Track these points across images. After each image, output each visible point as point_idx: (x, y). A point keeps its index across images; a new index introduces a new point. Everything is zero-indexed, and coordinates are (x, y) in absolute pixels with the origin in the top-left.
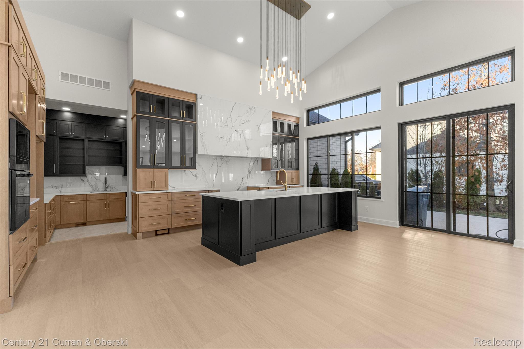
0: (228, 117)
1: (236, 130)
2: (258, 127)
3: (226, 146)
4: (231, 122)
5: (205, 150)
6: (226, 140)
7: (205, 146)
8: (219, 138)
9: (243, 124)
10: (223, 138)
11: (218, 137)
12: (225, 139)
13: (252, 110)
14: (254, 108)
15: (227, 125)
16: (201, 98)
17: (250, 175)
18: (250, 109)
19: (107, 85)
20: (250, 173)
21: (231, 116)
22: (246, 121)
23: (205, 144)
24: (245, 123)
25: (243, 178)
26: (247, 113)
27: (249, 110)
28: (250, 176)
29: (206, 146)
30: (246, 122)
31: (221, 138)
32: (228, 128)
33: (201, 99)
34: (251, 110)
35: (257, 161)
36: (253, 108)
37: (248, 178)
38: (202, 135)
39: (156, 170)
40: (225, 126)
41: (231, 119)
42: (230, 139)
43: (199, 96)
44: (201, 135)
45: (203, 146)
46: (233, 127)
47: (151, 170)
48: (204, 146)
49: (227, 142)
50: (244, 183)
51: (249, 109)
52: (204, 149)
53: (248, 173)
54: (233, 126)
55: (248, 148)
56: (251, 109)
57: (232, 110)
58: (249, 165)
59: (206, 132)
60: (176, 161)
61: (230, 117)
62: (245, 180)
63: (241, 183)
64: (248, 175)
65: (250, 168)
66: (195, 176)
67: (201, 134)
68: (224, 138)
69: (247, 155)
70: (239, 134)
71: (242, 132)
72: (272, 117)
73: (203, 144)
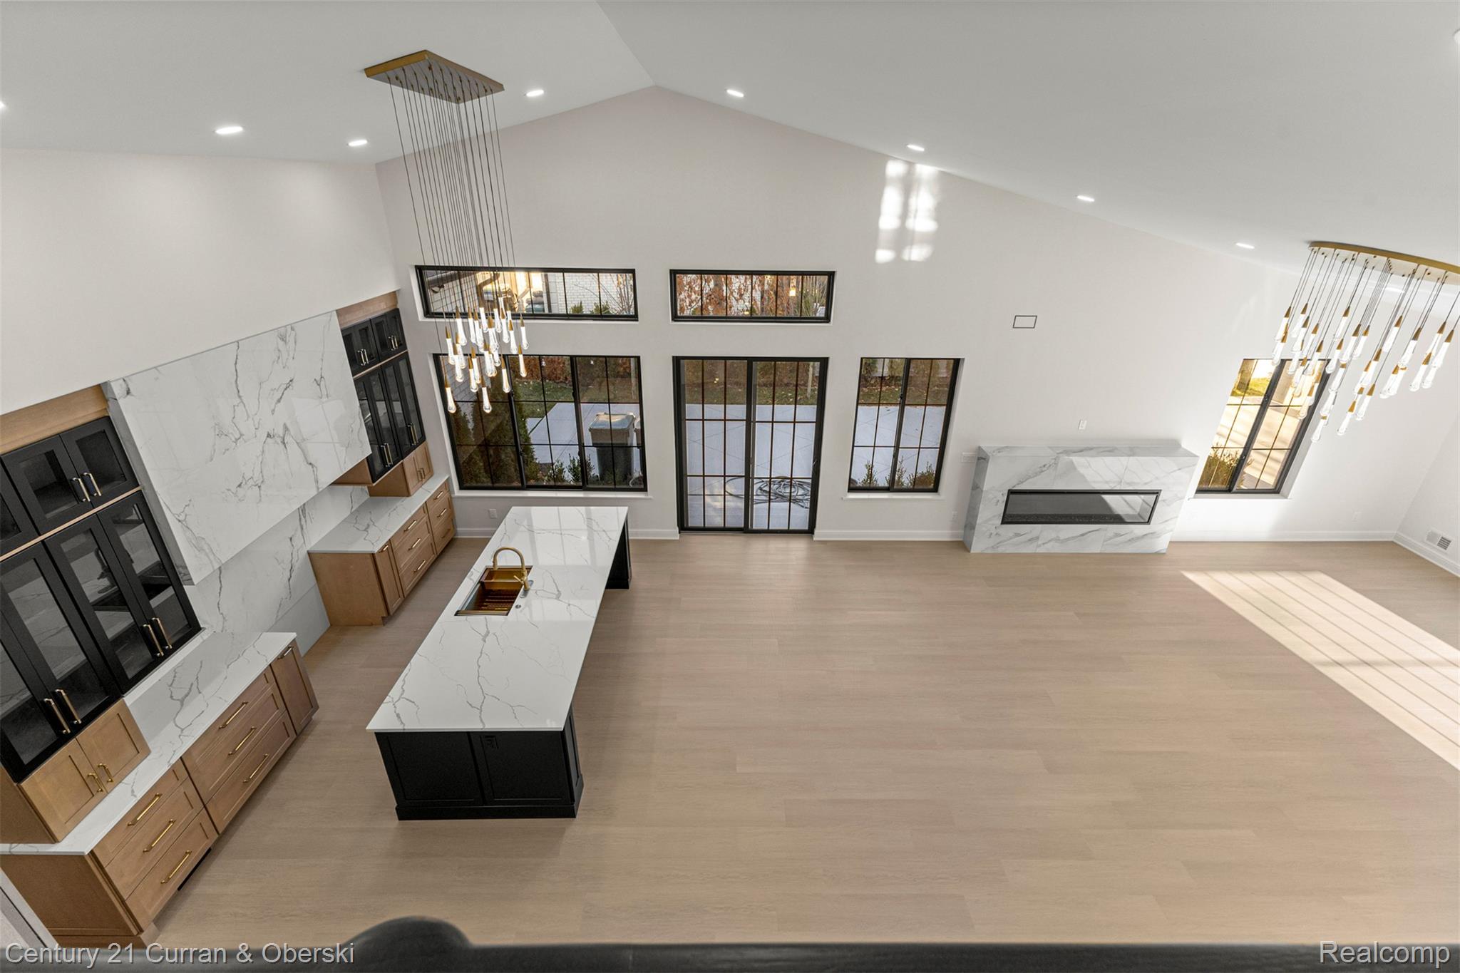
0: (234, 406)
1: (269, 436)
2: (319, 385)
3: (260, 500)
4: (248, 416)
5: (212, 557)
6: (254, 484)
7: (206, 547)
8: (233, 493)
9: (279, 401)
10: (244, 483)
11: (229, 490)
12: (251, 482)
13: (287, 341)
14: (292, 329)
16: (128, 392)
17: (305, 517)
18: (283, 339)
20: (302, 511)
21: (240, 397)
22: (285, 386)
23: (203, 539)
24: (283, 394)
25: (291, 539)
26: (279, 358)
27: (281, 343)
28: (306, 521)
29: (209, 545)
30: (286, 389)
31: (240, 486)
32: (245, 442)
33: (129, 396)
34: (285, 341)
36: (289, 329)
37: (304, 528)
38: (182, 518)
40: (237, 440)
41: (245, 406)
42: (261, 472)
43: (118, 389)
44: (179, 521)
45: (201, 550)
46: (256, 429)
48: (203, 550)
49: (259, 487)
50: (298, 550)
52: (207, 555)
53: (300, 515)
54: (257, 427)
55: (313, 466)
56: (285, 337)
57: (237, 375)
59: (190, 501)
61: (239, 401)
62: (298, 541)
63: (292, 554)
64: (300, 519)
67: (180, 519)
68: (246, 483)
69: (318, 488)
70: (279, 440)
71: (286, 429)
72: (340, 325)
73: (198, 545)
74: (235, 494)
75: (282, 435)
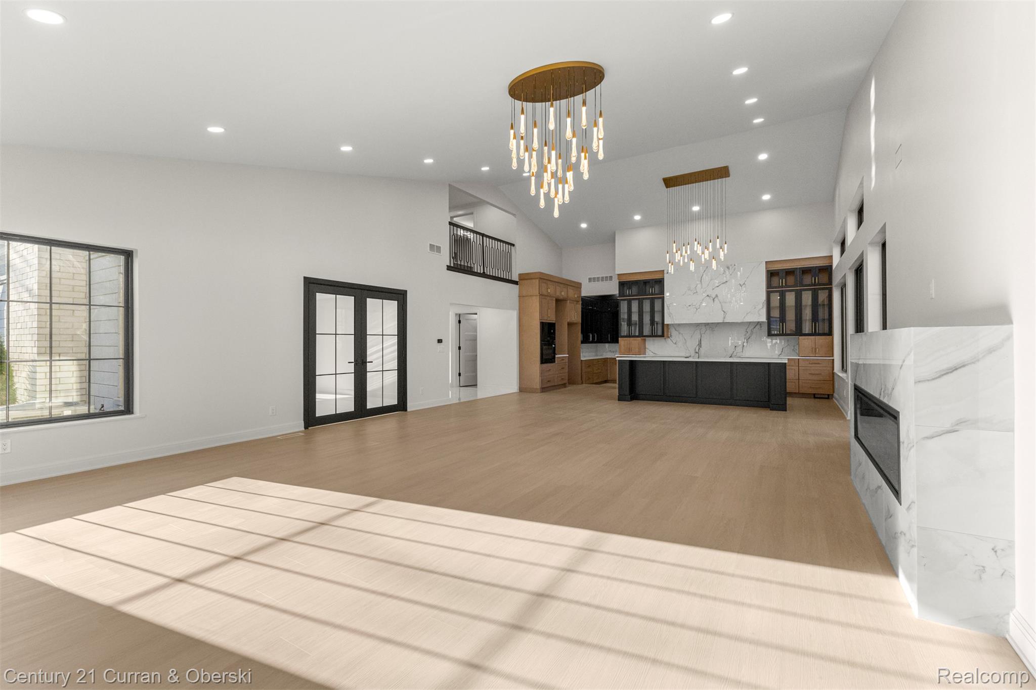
0: (698, 284)
1: (708, 296)
2: (741, 286)
3: (696, 313)
4: (702, 288)
5: (673, 319)
9: (717, 287)
10: (692, 306)
11: (685, 305)
12: (694, 307)
13: (730, 268)
15: (697, 292)
16: (668, 273)
17: (747, 343)
18: (728, 268)
19: (611, 277)
20: (747, 340)
21: (701, 282)
24: (720, 285)
25: (735, 347)
26: (724, 273)
28: (747, 345)
29: (672, 316)
30: (722, 284)
31: (690, 306)
32: (697, 295)
35: (761, 324)
38: (669, 306)
39: (632, 339)
40: (694, 293)
41: (702, 285)
42: (700, 305)
45: (670, 316)
47: (629, 339)
49: (697, 309)
51: (726, 269)
52: (671, 319)
54: (704, 292)
55: (724, 312)
57: (703, 276)
58: (746, 330)
59: (672, 303)
60: (647, 330)
62: (739, 349)
63: (734, 352)
64: (744, 342)
65: (748, 335)
66: (675, 344)
69: (724, 321)
70: (712, 299)
71: (717, 296)
72: (766, 268)
73: (670, 314)
74: (687, 307)
75: (714, 297)
